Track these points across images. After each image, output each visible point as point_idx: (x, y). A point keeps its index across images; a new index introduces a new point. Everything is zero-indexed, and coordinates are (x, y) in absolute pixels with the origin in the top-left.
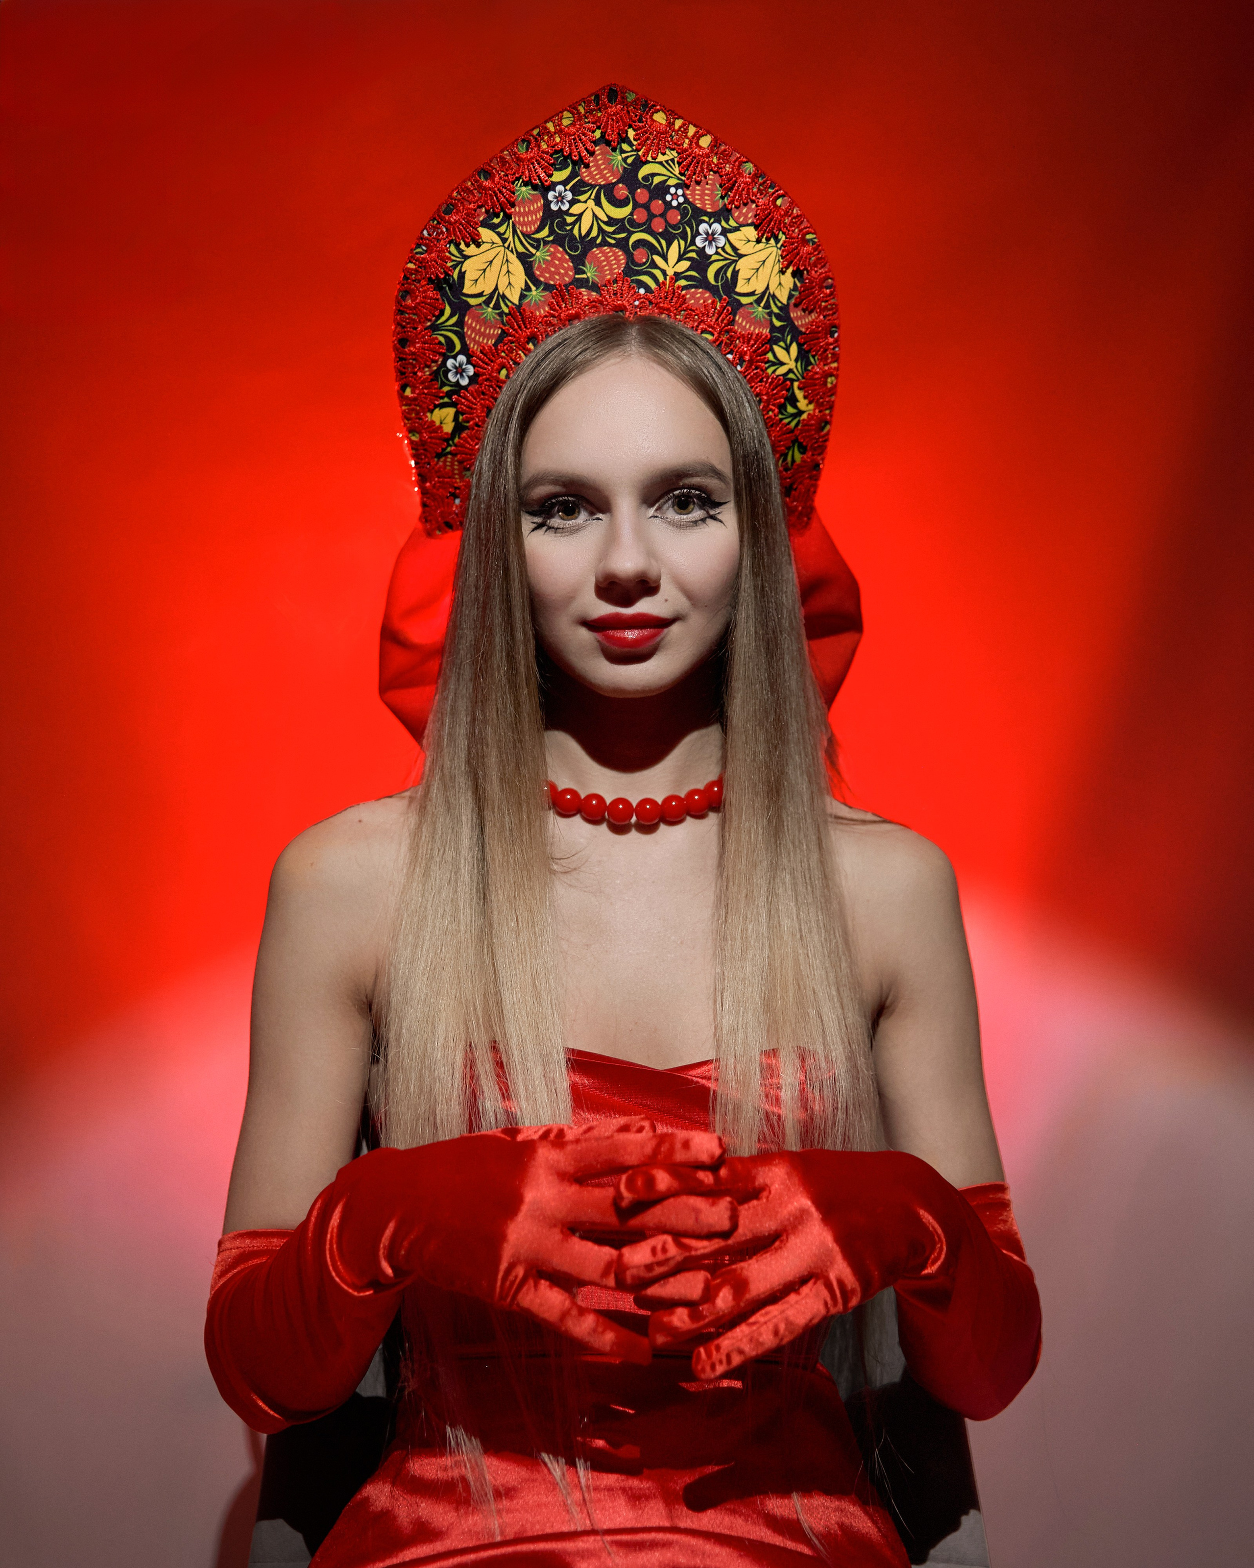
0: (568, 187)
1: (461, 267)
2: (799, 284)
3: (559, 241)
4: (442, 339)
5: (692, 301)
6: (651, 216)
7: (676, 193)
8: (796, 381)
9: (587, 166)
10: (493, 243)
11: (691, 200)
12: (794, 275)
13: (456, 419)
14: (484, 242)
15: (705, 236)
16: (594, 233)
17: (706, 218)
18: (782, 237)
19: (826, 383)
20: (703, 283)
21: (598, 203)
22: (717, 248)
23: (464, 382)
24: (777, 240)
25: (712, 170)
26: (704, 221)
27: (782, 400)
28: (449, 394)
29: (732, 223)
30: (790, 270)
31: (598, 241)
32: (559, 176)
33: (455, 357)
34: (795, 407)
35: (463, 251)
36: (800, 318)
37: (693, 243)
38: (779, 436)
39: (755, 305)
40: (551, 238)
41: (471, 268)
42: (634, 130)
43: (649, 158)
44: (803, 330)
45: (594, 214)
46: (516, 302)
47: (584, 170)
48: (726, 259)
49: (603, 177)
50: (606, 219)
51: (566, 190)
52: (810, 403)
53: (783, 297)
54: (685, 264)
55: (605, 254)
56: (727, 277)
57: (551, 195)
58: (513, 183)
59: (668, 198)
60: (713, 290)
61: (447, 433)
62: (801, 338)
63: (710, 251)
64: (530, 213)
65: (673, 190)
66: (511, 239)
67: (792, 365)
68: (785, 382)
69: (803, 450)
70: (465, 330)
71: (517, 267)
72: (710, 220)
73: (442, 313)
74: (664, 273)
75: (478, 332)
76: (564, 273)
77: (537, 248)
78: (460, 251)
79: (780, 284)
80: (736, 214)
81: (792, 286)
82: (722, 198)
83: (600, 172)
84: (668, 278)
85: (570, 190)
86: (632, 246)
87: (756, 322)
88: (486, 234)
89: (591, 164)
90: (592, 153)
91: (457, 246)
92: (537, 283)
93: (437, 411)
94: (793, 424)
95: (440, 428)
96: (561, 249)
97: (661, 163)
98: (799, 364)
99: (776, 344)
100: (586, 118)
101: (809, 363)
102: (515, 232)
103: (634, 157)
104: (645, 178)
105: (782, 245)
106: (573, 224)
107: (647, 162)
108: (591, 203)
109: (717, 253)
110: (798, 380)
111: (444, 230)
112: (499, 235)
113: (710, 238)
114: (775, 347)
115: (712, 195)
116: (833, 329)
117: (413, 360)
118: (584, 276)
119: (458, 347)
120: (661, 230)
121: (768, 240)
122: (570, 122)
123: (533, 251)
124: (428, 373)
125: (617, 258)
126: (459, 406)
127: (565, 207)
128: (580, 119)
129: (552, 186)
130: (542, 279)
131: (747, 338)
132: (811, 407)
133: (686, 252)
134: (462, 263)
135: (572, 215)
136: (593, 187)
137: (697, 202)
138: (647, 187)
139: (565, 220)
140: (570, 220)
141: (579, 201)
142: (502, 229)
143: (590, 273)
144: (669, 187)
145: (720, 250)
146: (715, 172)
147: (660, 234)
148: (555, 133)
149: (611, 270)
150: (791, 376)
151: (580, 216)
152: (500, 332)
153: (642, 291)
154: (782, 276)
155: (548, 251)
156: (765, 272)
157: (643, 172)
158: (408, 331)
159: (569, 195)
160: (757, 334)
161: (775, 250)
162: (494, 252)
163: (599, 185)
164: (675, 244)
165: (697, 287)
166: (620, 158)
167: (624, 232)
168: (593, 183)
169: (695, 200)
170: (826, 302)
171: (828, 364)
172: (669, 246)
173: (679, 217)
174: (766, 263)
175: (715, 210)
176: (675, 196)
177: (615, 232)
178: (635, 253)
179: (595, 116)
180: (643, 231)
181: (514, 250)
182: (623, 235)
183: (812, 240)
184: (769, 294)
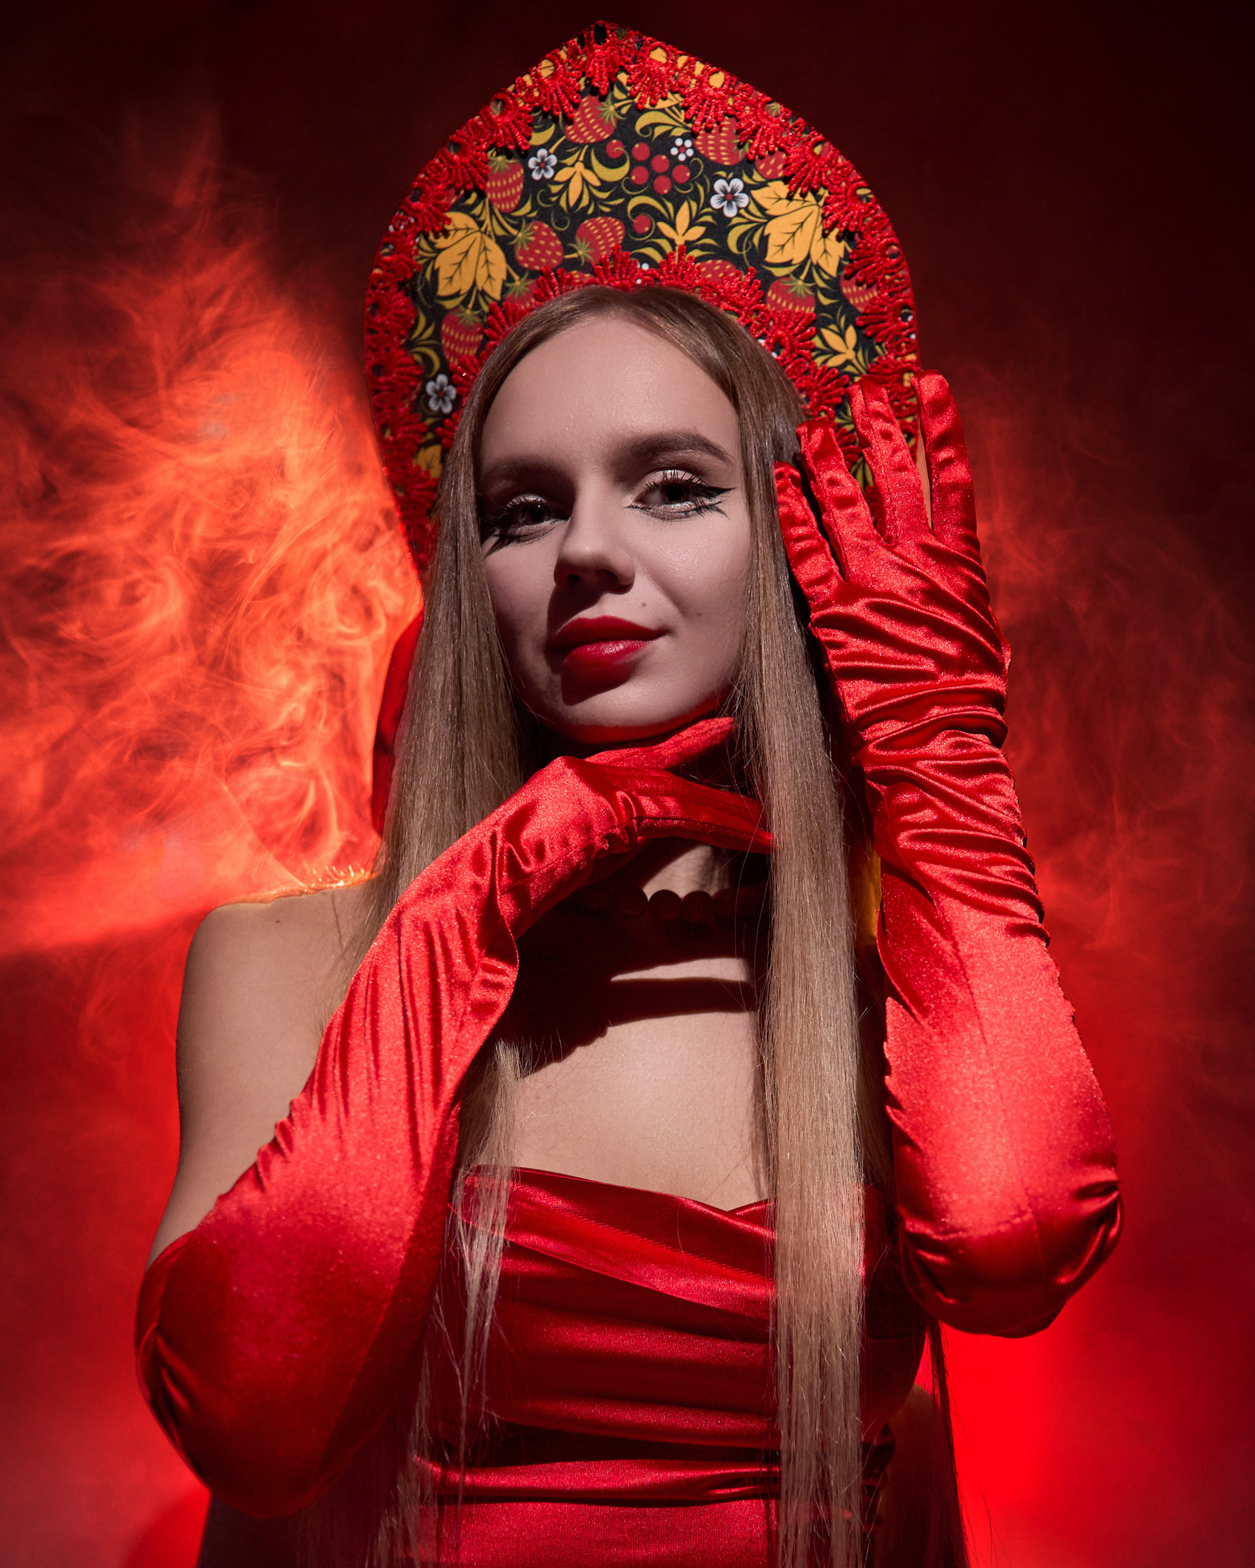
0: (552, 150)
1: (434, 264)
2: (850, 250)
3: (543, 216)
4: (418, 358)
5: (709, 276)
6: (653, 175)
7: (683, 145)
8: (857, 376)
9: (572, 122)
10: (468, 229)
11: (703, 152)
12: (841, 238)
13: (443, 459)
14: (457, 230)
15: (722, 195)
16: (585, 202)
17: (723, 174)
18: (824, 192)
19: (901, 381)
21: (588, 166)
22: (739, 208)
23: (447, 409)
24: (818, 198)
25: (726, 115)
26: (720, 177)
27: (839, 400)
28: (432, 428)
29: (757, 177)
30: (836, 231)
31: (590, 211)
32: (538, 138)
33: (434, 379)
35: (434, 243)
36: (857, 294)
37: (707, 204)
39: (793, 278)
40: (534, 214)
41: (444, 263)
42: (627, 73)
43: (647, 106)
44: (861, 309)
45: (584, 180)
46: (497, 295)
47: (569, 128)
48: (751, 222)
49: (593, 133)
50: (598, 184)
51: (549, 154)
53: (831, 268)
54: (698, 231)
55: (598, 226)
56: (753, 245)
57: (532, 163)
58: (486, 151)
59: (674, 151)
60: (737, 260)
61: (434, 479)
62: (860, 320)
63: (730, 213)
64: (509, 187)
65: (679, 142)
66: (488, 221)
67: (850, 355)
68: (840, 377)
70: (443, 342)
71: (497, 255)
72: (728, 175)
73: (416, 324)
74: (672, 242)
75: (457, 342)
76: (554, 256)
77: (518, 227)
78: (431, 244)
79: (825, 251)
80: (762, 167)
81: (842, 254)
82: (742, 146)
83: (589, 128)
84: (677, 248)
85: (555, 153)
86: (632, 212)
87: (794, 299)
88: (458, 219)
89: (577, 120)
90: (576, 106)
91: (426, 237)
92: (521, 271)
93: (421, 453)
95: (427, 472)
96: (546, 226)
97: (662, 110)
98: (860, 354)
99: (826, 327)
100: (569, 64)
101: (874, 354)
102: (492, 213)
103: (629, 106)
104: (645, 130)
105: (825, 204)
106: (560, 193)
107: (643, 111)
108: (580, 166)
110: (860, 374)
111: (412, 220)
112: (474, 217)
113: (729, 197)
114: (825, 332)
115: (728, 146)
116: (906, 310)
117: (390, 390)
118: (575, 255)
119: (437, 365)
120: (666, 191)
121: (803, 195)
122: (551, 72)
123: (514, 232)
124: (407, 406)
125: (613, 229)
126: (444, 441)
127: (549, 175)
128: (562, 67)
129: (532, 151)
130: (526, 265)
133: (699, 216)
134: (435, 258)
135: (558, 183)
136: (581, 146)
137: (711, 154)
138: (648, 141)
139: (549, 190)
140: (555, 189)
141: (565, 165)
142: (477, 211)
143: (582, 251)
144: (675, 138)
145: (742, 212)
146: (731, 116)
147: (666, 196)
148: (534, 86)
150: (849, 368)
151: (567, 183)
152: (481, 337)
153: (646, 267)
154: (826, 240)
155: (532, 229)
156: (803, 238)
157: (642, 122)
158: (381, 354)
159: (554, 160)
160: (798, 313)
161: (816, 208)
162: (469, 240)
163: (589, 143)
164: (685, 207)
165: (714, 258)
166: (612, 108)
167: (620, 198)
168: (582, 141)
169: (707, 151)
170: (891, 274)
171: (903, 356)
172: (677, 209)
173: (688, 174)
174: (805, 224)
175: (734, 162)
176: (682, 149)
177: (610, 198)
178: (635, 221)
179: (580, 60)
180: (645, 194)
181: (492, 233)
182: (620, 201)
183: (865, 195)
184: (812, 264)
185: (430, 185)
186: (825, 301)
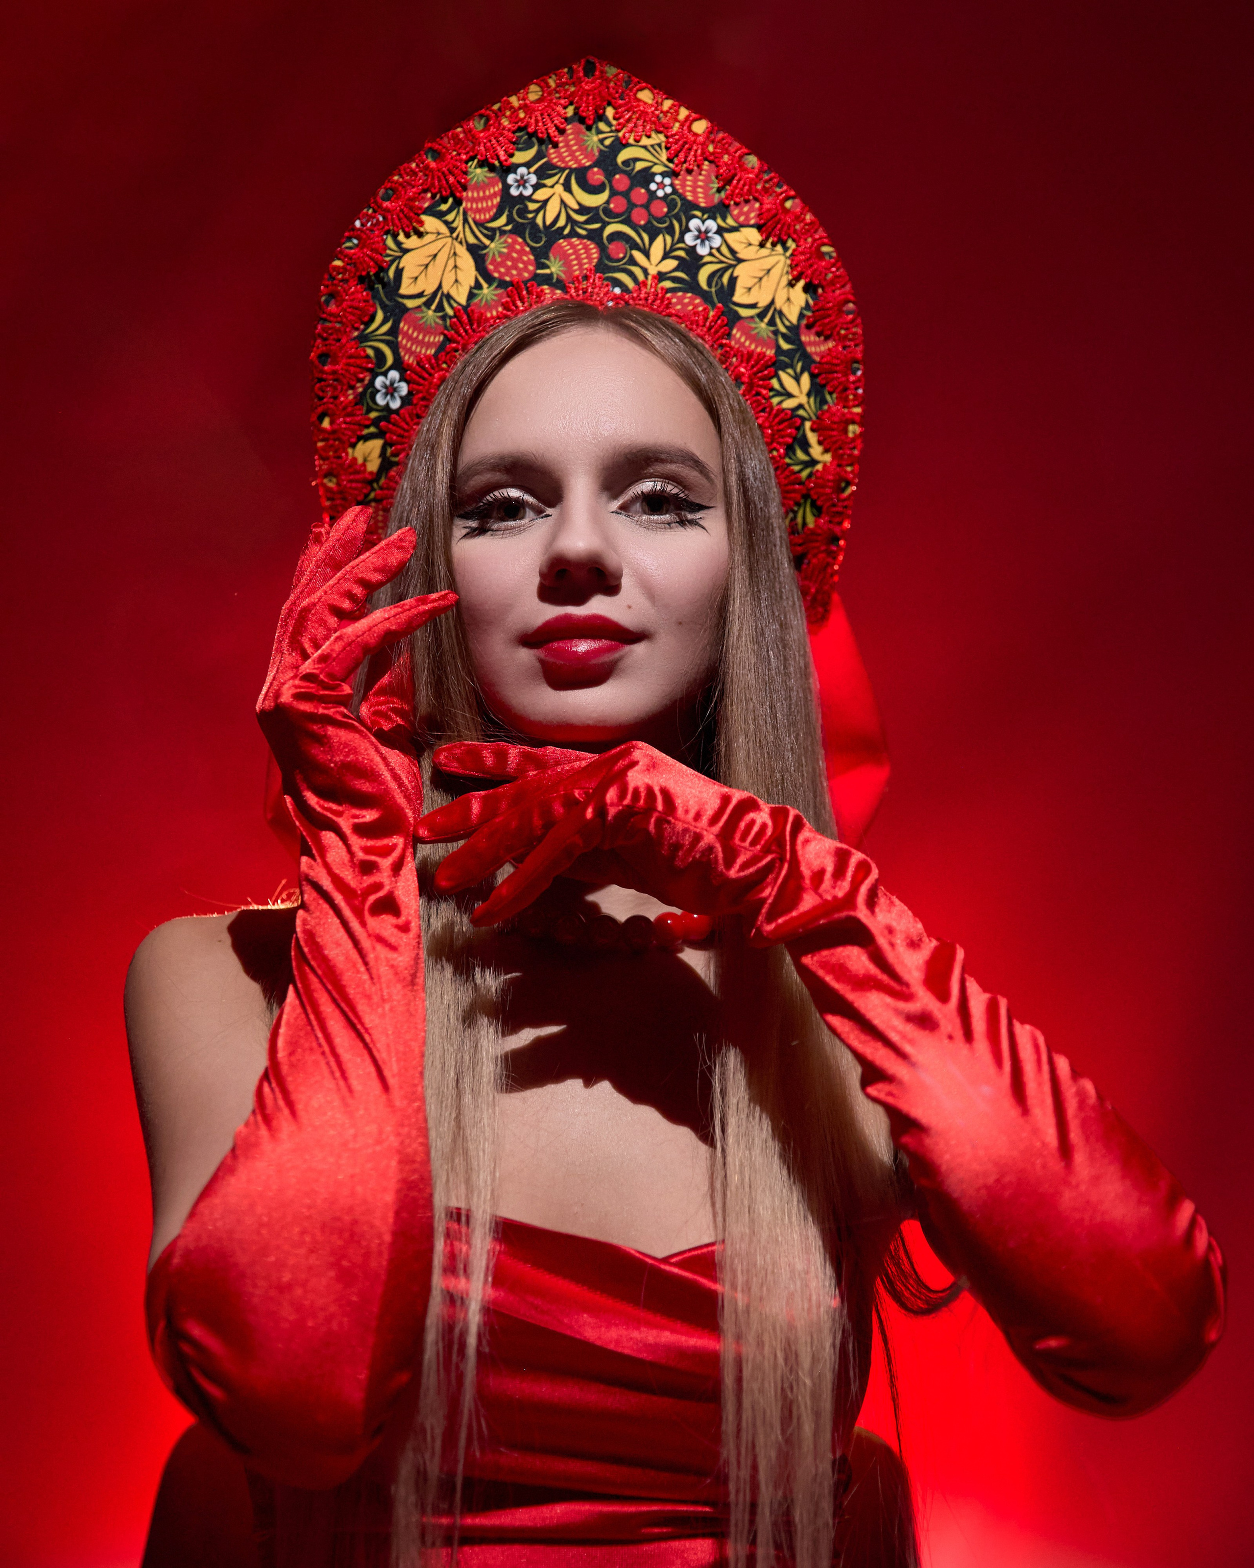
0: (532, 169)
1: (399, 263)
2: (811, 302)
3: (518, 230)
4: (370, 352)
5: (679, 307)
6: (632, 206)
7: (662, 182)
8: (808, 420)
9: (555, 145)
10: (439, 233)
11: (680, 191)
12: (806, 289)
13: (383, 454)
14: (427, 233)
15: (696, 233)
16: (562, 222)
17: (698, 214)
18: (791, 244)
19: (846, 431)
20: (693, 286)
21: (567, 188)
22: (711, 248)
23: (395, 404)
24: (786, 249)
25: (706, 159)
26: (696, 217)
27: (789, 440)
28: (375, 422)
29: (730, 222)
30: (802, 283)
31: (566, 231)
32: (520, 157)
33: (385, 374)
34: (807, 453)
35: (402, 243)
36: (814, 344)
37: (681, 240)
38: (786, 485)
39: (757, 320)
40: (509, 227)
41: (410, 264)
42: (614, 108)
43: (631, 141)
44: (817, 359)
45: (563, 202)
46: (463, 301)
47: (552, 151)
48: (721, 262)
49: (575, 159)
50: (576, 207)
51: (529, 173)
52: (826, 451)
53: (793, 315)
54: (671, 264)
55: (573, 246)
56: (722, 284)
57: (511, 179)
58: (467, 162)
59: (653, 187)
60: (705, 296)
61: (371, 473)
62: (815, 368)
63: (702, 251)
64: (485, 198)
65: (658, 179)
66: (460, 228)
67: (803, 399)
68: (793, 418)
69: (818, 511)
70: (400, 339)
71: (467, 262)
72: (703, 215)
73: (372, 318)
74: (645, 271)
75: (415, 341)
76: (525, 268)
77: (491, 238)
78: (399, 244)
79: (789, 299)
80: (736, 213)
81: (803, 304)
82: (719, 191)
83: (572, 154)
84: (650, 277)
85: (535, 173)
86: (608, 236)
87: (758, 340)
88: (430, 223)
89: (561, 145)
90: (562, 132)
91: (395, 236)
92: (489, 279)
93: (360, 445)
94: (804, 474)
95: (364, 465)
96: (520, 240)
97: (645, 147)
98: (812, 400)
99: (783, 370)
100: (557, 92)
101: (823, 401)
102: (465, 221)
103: (612, 139)
104: (626, 163)
105: (792, 255)
106: (537, 211)
107: (627, 145)
108: (559, 188)
109: (711, 254)
110: (810, 419)
111: (381, 219)
112: (447, 223)
113: (703, 236)
115: (706, 189)
116: (855, 365)
117: (335, 380)
118: (547, 271)
119: (390, 361)
120: (642, 223)
121: (774, 245)
122: (538, 97)
123: (486, 242)
124: (351, 397)
125: (588, 252)
126: (388, 435)
127: (528, 192)
128: (550, 94)
129: (513, 168)
130: (496, 275)
131: (747, 357)
132: (828, 458)
133: (672, 250)
134: (400, 257)
135: (537, 201)
136: (562, 170)
137: (688, 194)
138: (628, 174)
139: (526, 207)
141: (544, 186)
142: (450, 217)
143: (555, 268)
144: (655, 174)
145: (714, 252)
146: (710, 162)
147: (642, 227)
148: (520, 108)
149: (580, 264)
150: (801, 412)
151: (545, 202)
152: (442, 338)
153: (617, 291)
154: (791, 290)
155: (506, 242)
156: (769, 283)
157: (624, 155)
158: (330, 345)
159: (533, 179)
160: (759, 354)
161: (782, 258)
162: (439, 244)
163: (570, 168)
164: (659, 240)
165: (685, 291)
166: (595, 138)
167: (597, 223)
168: (563, 165)
169: (685, 191)
170: (846, 329)
171: (849, 407)
172: (652, 241)
173: (665, 210)
174: (771, 272)
175: (710, 205)
176: (661, 185)
177: (587, 222)
178: (610, 246)
179: (568, 90)
180: (621, 222)
181: (463, 241)
182: (596, 226)
183: (828, 253)
184: (775, 309)
185: (404, 187)
186: (785, 346)
